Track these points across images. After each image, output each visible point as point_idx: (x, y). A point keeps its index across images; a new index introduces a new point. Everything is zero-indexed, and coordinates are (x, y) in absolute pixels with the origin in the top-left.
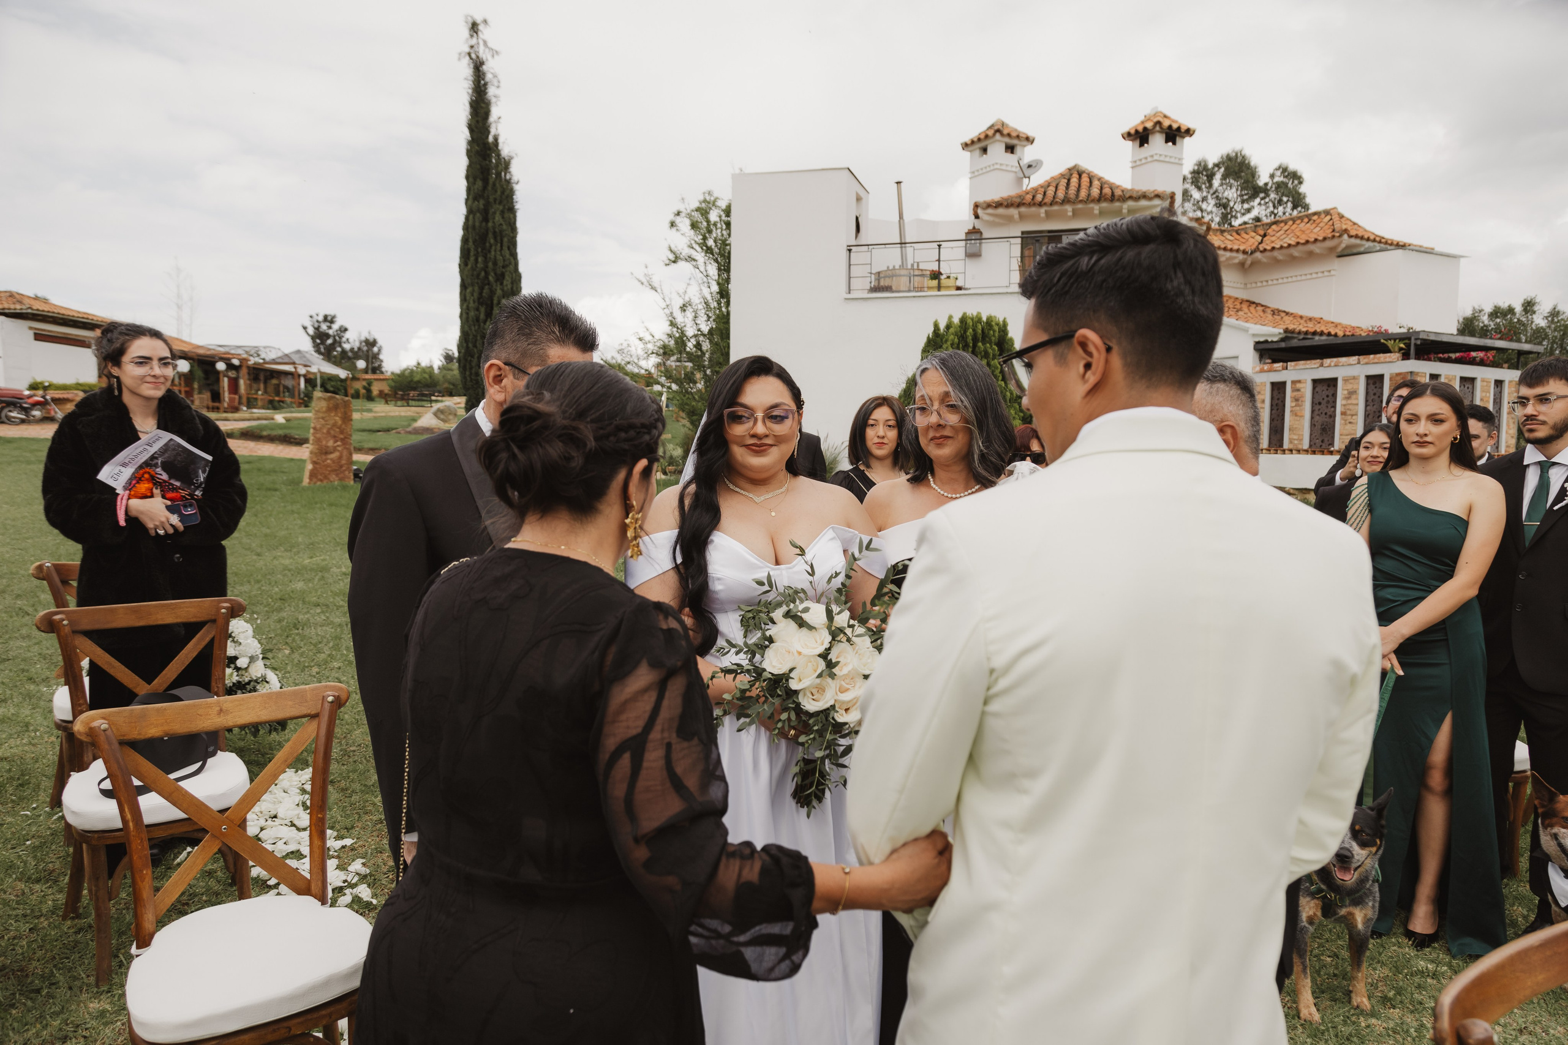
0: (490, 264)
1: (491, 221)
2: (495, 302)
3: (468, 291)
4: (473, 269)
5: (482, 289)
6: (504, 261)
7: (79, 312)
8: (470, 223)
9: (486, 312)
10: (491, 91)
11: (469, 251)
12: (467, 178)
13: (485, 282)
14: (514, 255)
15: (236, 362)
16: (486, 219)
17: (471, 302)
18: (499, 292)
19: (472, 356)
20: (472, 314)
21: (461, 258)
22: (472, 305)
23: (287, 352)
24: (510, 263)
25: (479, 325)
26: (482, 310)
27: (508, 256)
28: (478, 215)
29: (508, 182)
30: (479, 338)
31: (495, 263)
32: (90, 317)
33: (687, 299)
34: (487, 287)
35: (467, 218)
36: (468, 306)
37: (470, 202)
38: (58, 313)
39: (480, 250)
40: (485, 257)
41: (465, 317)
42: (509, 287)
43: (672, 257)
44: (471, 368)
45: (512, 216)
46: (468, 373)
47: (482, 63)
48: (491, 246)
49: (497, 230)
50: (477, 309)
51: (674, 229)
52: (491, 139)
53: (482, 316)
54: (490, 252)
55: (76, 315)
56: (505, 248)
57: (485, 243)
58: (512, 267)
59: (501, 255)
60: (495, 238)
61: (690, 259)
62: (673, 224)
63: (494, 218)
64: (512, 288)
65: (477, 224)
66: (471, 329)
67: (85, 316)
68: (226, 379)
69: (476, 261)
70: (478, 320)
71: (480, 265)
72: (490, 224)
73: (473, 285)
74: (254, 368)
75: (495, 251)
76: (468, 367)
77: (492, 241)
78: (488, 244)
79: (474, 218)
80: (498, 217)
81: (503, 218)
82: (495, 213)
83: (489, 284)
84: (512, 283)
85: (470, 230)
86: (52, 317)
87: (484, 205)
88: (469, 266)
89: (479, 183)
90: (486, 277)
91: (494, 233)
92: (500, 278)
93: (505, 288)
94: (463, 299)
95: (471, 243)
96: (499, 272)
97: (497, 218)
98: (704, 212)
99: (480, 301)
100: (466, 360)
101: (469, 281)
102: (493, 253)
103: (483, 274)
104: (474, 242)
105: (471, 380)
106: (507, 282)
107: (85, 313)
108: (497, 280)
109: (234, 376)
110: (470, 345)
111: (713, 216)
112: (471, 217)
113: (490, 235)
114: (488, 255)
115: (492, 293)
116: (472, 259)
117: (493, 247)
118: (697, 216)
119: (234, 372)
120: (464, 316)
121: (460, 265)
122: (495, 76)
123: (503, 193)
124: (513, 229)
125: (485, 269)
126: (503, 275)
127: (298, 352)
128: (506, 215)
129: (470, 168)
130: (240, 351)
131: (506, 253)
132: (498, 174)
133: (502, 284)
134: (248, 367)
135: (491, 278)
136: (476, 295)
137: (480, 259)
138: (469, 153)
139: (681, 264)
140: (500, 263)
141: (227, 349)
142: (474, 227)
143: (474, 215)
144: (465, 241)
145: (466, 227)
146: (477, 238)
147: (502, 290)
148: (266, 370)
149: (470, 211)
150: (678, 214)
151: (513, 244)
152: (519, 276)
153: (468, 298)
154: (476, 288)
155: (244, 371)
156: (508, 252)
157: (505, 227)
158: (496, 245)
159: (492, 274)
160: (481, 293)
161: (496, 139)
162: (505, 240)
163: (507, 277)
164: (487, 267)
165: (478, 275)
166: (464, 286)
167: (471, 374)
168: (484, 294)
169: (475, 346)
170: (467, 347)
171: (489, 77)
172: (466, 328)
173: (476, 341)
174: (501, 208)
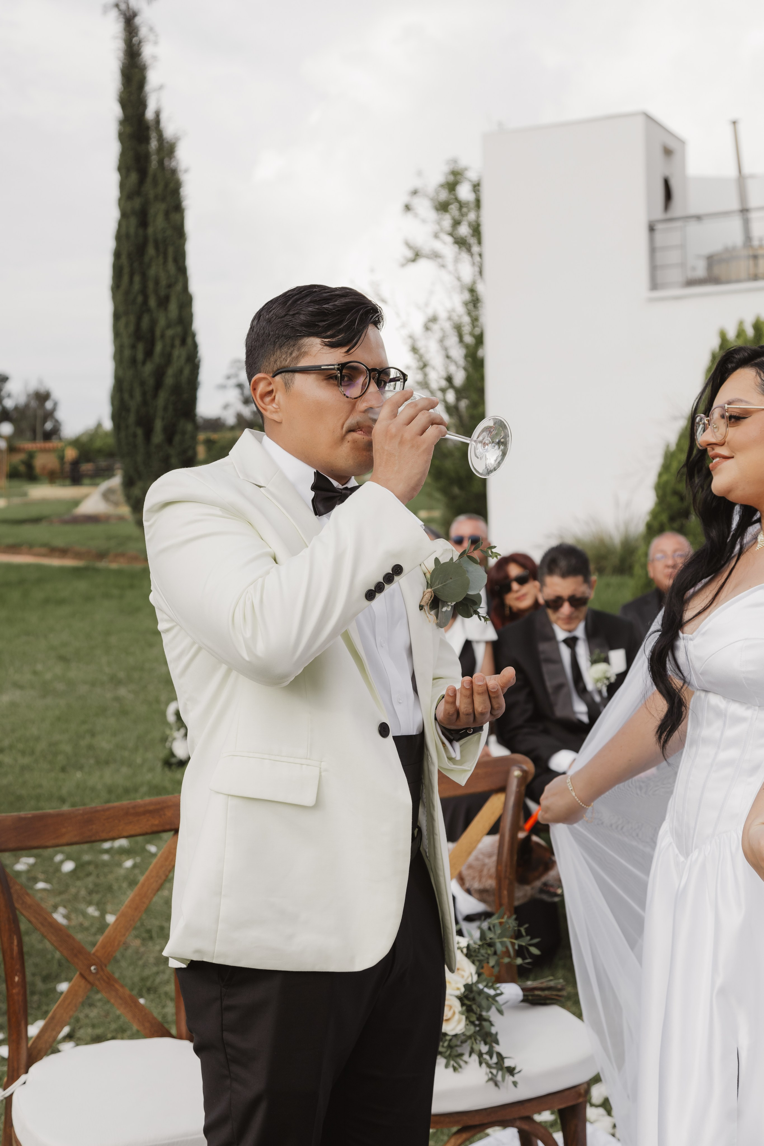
0: (151, 285)
1: (151, 226)
2: (158, 333)
3: (123, 322)
4: (127, 293)
5: (139, 319)
6: (169, 278)
9: (145, 349)
10: (148, 51)
12: (120, 169)
13: (145, 308)
14: (182, 270)
16: (144, 224)
17: (128, 336)
18: (162, 322)
19: (128, 412)
20: (127, 353)
22: (128, 340)
24: (177, 282)
25: (137, 369)
26: (141, 347)
27: (174, 271)
28: (135, 218)
29: (174, 172)
31: (157, 282)
33: (430, 312)
34: (146, 315)
35: (120, 225)
36: (123, 343)
37: (124, 204)
39: (137, 266)
40: (143, 275)
41: (119, 357)
43: (410, 254)
45: (178, 216)
47: (135, 15)
48: (151, 260)
49: (159, 237)
51: (410, 215)
52: (150, 114)
53: (140, 356)
54: (149, 268)
56: (170, 259)
57: (142, 257)
58: (179, 287)
59: (166, 269)
60: (157, 248)
61: (435, 256)
62: (408, 208)
63: (155, 222)
65: (132, 232)
66: (127, 374)
69: (131, 281)
71: (137, 287)
72: (150, 230)
73: (126, 313)
75: (157, 266)
77: (152, 253)
78: (146, 258)
80: (160, 220)
81: (167, 220)
82: (155, 214)
83: (149, 310)
84: (180, 308)
85: (123, 241)
87: (142, 204)
88: (124, 288)
89: (134, 177)
90: (145, 302)
91: (156, 241)
92: (164, 302)
93: (171, 316)
94: (117, 334)
95: (126, 257)
96: (161, 294)
97: (159, 222)
98: (452, 186)
99: (138, 335)
101: (125, 308)
102: (154, 269)
103: (141, 298)
104: (129, 255)
106: (173, 307)
110: (126, 396)
111: (465, 192)
112: (126, 222)
113: (150, 245)
114: (148, 273)
115: (153, 323)
116: (126, 279)
117: (154, 262)
118: (444, 195)
121: (112, 287)
122: (151, 29)
123: (166, 185)
124: (181, 235)
125: (144, 291)
126: (167, 298)
128: (171, 216)
129: (123, 155)
131: (171, 267)
132: (161, 162)
133: (166, 309)
135: (151, 303)
136: (132, 328)
137: (137, 279)
138: (122, 137)
139: (423, 264)
140: (164, 282)
142: (128, 236)
143: (130, 219)
144: (117, 254)
145: (119, 236)
146: (134, 249)
147: (167, 319)
149: (124, 215)
150: (415, 192)
151: (181, 255)
153: (123, 332)
154: (132, 318)
156: (174, 265)
157: (169, 232)
158: (158, 258)
159: (153, 297)
160: (139, 325)
161: (158, 114)
162: (171, 249)
163: (173, 300)
164: (146, 288)
165: (135, 300)
166: (117, 316)
168: (143, 326)
169: (131, 396)
171: (143, 32)
172: (122, 372)
174: (164, 206)
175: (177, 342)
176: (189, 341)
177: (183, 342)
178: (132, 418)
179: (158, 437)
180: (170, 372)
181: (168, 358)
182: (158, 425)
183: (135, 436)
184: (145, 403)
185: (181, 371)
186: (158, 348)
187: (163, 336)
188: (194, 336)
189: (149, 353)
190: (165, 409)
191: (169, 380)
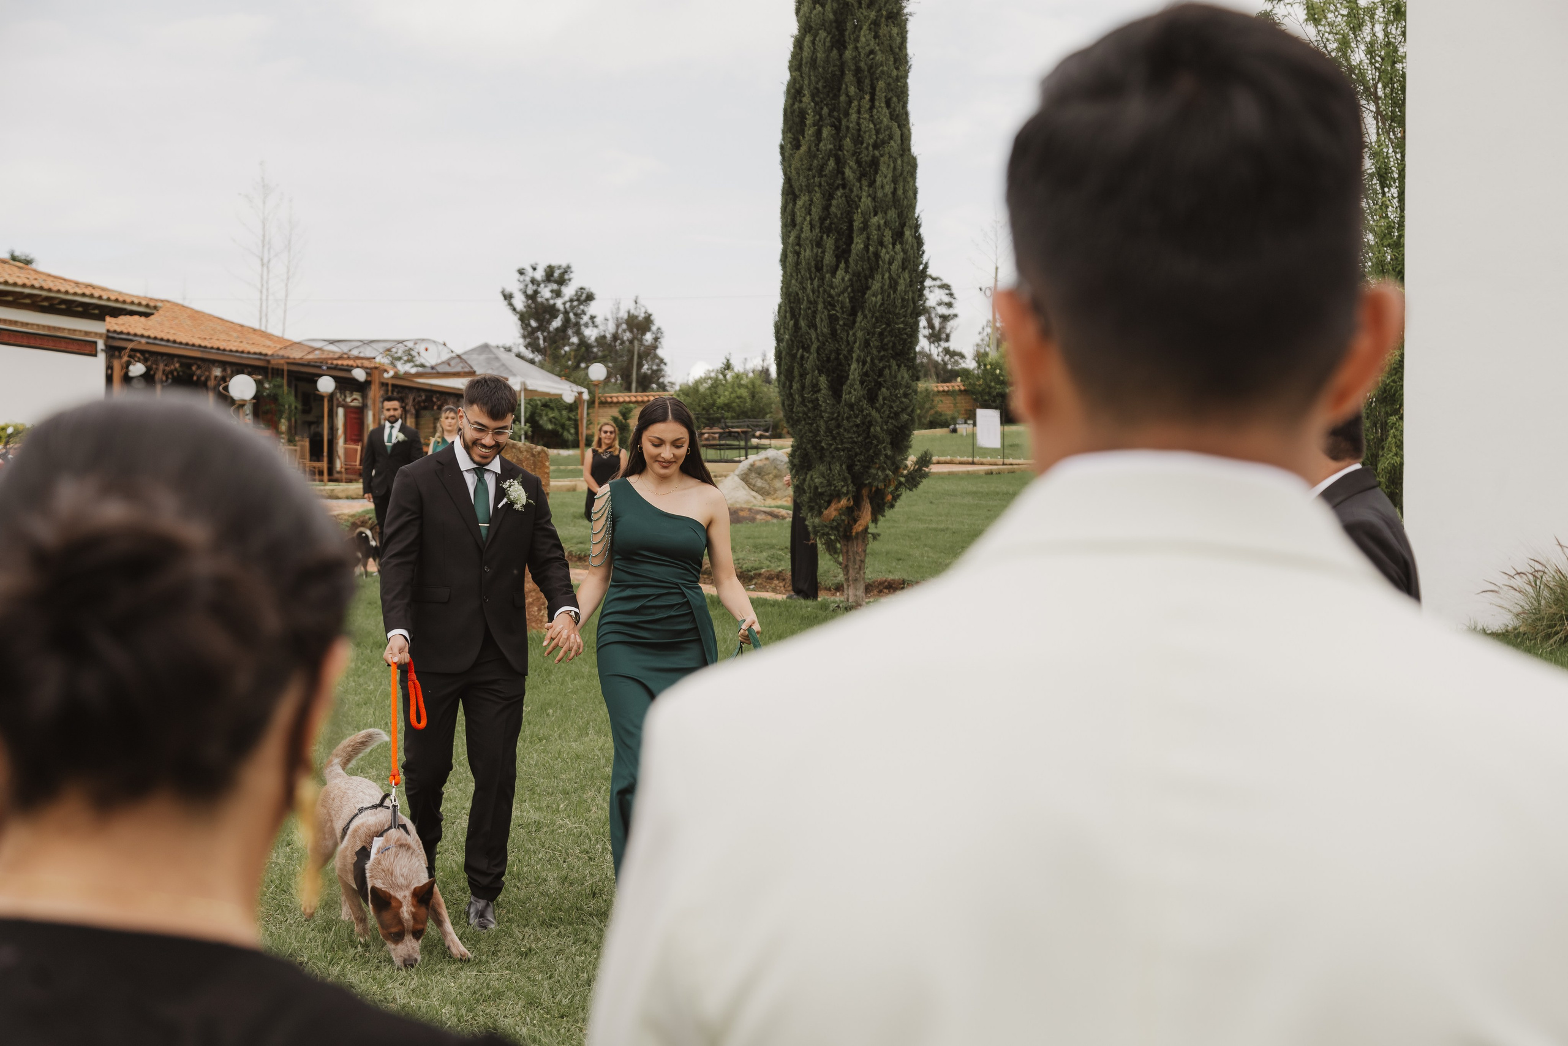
0: (848, 142)
1: (850, 47)
2: (858, 222)
3: (800, 203)
4: (811, 155)
5: (829, 197)
6: (878, 132)
7: (77, 284)
8: (806, 54)
9: (837, 248)
11: (802, 114)
13: (837, 181)
14: (901, 119)
15: (359, 375)
16: (839, 44)
17: (806, 227)
18: (866, 202)
19: (807, 349)
20: (807, 253)
21: (784, 132)
22: (806, 233)
23: (459, 351)
24: (891, 137)
25: (822, 279)
26: (829, 243)
27: (886, 121)
28: (823, 34)
30: (820, 307)
31: (858, 140)
32: (96, 294)
34: (839, 193)
35: (799, 43)
36: (798, 237)
37: (805, 9)
38: (41, 288)
39: (825, 111)
40: (837, 128)
41: (791, 260)
42: (888, 189)
44: (803, 376)
45: (895, 30)
46: (796, 386)
48: (850, 102)
49: (862, 64)
50: (819, 244)
53: (829, 258)
54: (847, 114)
55: (71, 291)
56: (880, 103)
57: (836, 96)
58: (894, 145)
59: (872, 119)
60: (859, 83)
63: (857, 40)
64: (894, 192)
65: (820, 55)
66: (804, 289)
67: (88, 292)
68: (341, 411)
69: (819, 133)
70: (819, 268)
71: (826, 145)
72: (848, 54)
74: (394, 386)
75: (859, 112)
76: (796, 373)
77: (852, 90)
78: (843, 98)
79: (813, 43)
80: (865, 37)
81: (876, 37)
82: (858, 28)
84: (895, 181)
85: (805, 69)
86: (29, 296)
87: (835, 13)
88: (803, 149)
90: (840, 171)
91: (858, 70)
92: (869, 170)
93: (880, 194)
94: (790, 222)
95: (806, 99)
96: (865, 158)
97: (863, 39)
99: (826, 224)
100: (794, 357)
101: (803, 181)
102: (854, 116)
103: (832, 163)
104: (813, 96)
105: (803, 403)
106: (885, 178)
107: (88, 286)
108: (859, 180)
109: (355, 404)
110: (803, 323)
112: (808, 39)
113: (849, 77)
114: (844, 122)
115: (851, 204)
116: (810, 132)
117: (855, 103)
119: (356, 395)
120: (791, 258)
121: (782, 147)
124: (899, 58)
125: (837, 153)
126: (875, 164)
127: (485, 348)
128: (883, 30)
130: (368, 352)
131: (883, 113)
133: (872, 184)
134: (384, 385)
135: (848, 172)
136: (816, 211)
137: (826, 132)
140: (869, 139)
141: (344, 348)
142: (813, 61)
143: (815, 36)
144: (794, 93)
145: (797, 64)
146: (820, 85)
147: (874, 199)
148: (419, 390)
149: (807, 28)
151: (899, 94)
152: (913, 164)
153: (799, 220)
154: (817, 196)
155: (374, 392)
156: (885, 111)
157: (880, 57)
158: (862, 98)
159: (852, 163)
160: (827, 208)
162: (881, 84)
163: (883, 168)
164: (841, 148)
165: (821, 169)
166: (790, 193)
167: (803, 387)
168: (833, 209)
169: (812, 325)
170: (797, 326)
172: (795, 286)
173: (815, 312)
174: (873, 15)
175: (888, 238)
176: (907, 233)
177: (898, 236)
178: (812, 359)
179: (853, 392)
180: (876, 286)
181: (873, 263)
182: (854, 370)
183: (815, 388)
184: (834, 333)
185: (894, 284)
186: (858, 244)
187: (865, 226)
188: (917, 227)
189: (842, 253)
190: (867, 344)
191: (874, 299)
